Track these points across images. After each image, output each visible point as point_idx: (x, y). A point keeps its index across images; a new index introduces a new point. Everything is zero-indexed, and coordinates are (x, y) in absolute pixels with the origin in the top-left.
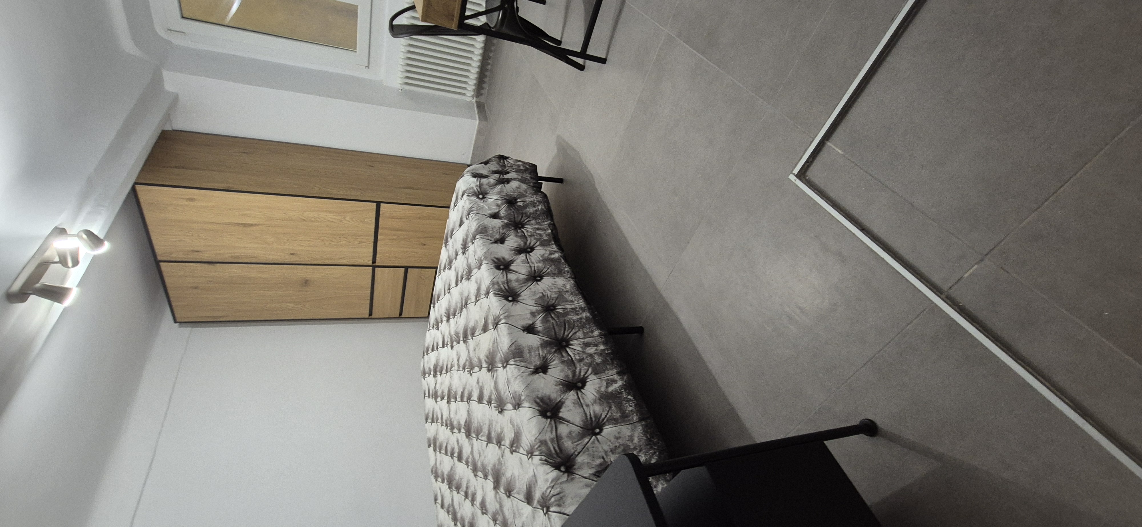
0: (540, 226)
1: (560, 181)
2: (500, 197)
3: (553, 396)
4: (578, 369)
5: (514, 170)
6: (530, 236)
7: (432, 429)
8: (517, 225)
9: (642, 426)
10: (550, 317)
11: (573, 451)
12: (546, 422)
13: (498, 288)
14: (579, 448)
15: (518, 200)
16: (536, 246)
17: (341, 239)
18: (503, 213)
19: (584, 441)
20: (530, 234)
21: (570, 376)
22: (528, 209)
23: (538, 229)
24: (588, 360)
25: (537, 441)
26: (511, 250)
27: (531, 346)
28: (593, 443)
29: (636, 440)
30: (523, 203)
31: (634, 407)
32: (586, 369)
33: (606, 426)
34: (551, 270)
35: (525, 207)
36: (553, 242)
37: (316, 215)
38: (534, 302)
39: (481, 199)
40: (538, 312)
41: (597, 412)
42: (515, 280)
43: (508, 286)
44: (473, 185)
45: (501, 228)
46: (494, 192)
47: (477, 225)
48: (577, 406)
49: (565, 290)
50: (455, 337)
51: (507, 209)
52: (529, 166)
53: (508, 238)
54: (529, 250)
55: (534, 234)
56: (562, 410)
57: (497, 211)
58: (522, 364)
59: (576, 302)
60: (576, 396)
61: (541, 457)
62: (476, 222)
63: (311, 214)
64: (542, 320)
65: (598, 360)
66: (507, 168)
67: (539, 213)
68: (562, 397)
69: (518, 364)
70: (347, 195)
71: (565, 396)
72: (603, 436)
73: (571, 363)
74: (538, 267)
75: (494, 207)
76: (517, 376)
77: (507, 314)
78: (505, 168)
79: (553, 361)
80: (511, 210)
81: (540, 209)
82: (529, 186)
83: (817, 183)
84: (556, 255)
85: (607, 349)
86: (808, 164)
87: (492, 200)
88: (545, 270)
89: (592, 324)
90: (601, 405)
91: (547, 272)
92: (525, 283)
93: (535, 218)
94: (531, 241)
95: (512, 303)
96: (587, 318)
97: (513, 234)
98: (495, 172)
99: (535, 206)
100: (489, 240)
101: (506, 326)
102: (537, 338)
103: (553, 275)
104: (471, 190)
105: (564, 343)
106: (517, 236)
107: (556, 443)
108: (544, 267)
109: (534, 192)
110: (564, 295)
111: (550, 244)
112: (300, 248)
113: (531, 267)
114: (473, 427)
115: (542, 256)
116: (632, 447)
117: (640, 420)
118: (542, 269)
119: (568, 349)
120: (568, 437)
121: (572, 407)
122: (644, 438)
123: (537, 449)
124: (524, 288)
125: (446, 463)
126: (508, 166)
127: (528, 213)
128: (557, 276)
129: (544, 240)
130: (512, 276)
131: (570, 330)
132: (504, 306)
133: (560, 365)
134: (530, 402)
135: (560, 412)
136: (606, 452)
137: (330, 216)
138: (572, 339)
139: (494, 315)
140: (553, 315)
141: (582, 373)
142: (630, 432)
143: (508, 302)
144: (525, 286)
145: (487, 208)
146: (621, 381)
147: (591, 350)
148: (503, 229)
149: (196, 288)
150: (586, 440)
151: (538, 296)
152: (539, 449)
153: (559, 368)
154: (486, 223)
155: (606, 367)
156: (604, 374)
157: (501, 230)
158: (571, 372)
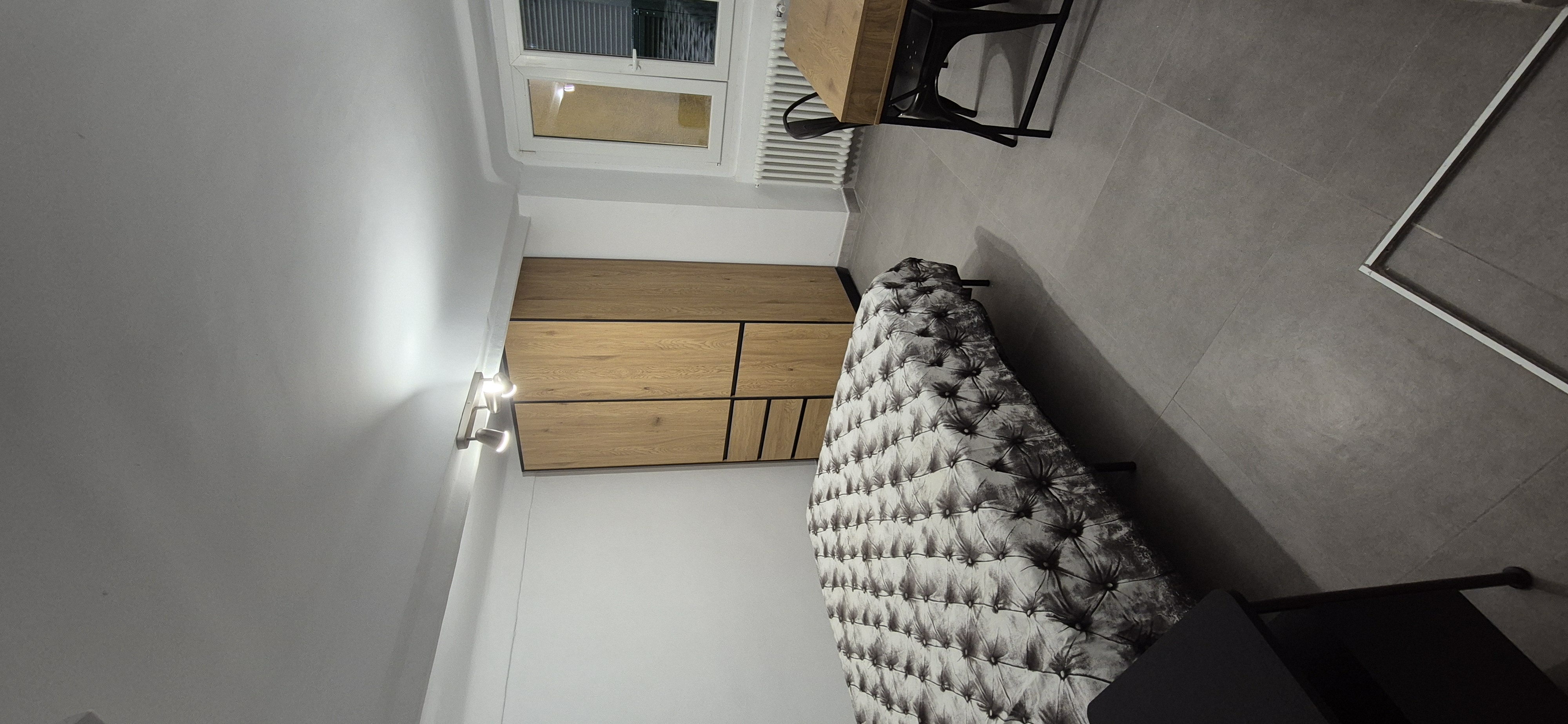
0: (980, 342)
1: (985, 283)
2: (926, 310)
3: (1046, 543)
4: (1069, 512)
5: (932, 276)
6: (972, 355)
7: (834, 597)
8: (952, 342)
9: (1166, 581)
10: (1020, 451)
11: (1086, 607)
12: (1044, 574)
13: (947, 419)
14: (1093, 604)
15: (949, 312)
16: (982, 367)
17: (699, 367)
18: (932, 329)
19: (1097, 597)
20: (971, 353)
21: (1061, 521)
22: (961, 323)
23: (979, 346)
24: (1078, 502)
25: (1039, 594)
26: (953, 373)
27: (1005, 485)
28: (1109, 599)
29: (1161, 598)
30: (955, 316)
31: (1150, 558)
32: (1078, 512)
33: (1120, 580)
34: (1006, 395)
35: (958, 319)
36: (1001, 361)
37: (674, 342)
38: (995, 434)
39: (903, 314)
40: (1005, 446)
41: (1104, 564)
42: (966, 409)
43: (959, 415)
44: (889, 298)
45: (935, 347)
46: (917, 304)
47: (904, 345)
48: (1078, 557)
49: (1029, 419)
50: (876, 479)
51: (937, 324)
52: (947, 268)
53: (947, 359)
54: (975, 372)
55: (976, 352)
56: (1060, 560)
57: (924, 327)
58: (999, 506)
59: (1046, 433)
60: (1074, 545)
61: (1047, 612)
62: (902, 342)
63: (669, 341)
64: (1010, 455)
65: (1092, 502)
66: (923, 273)
67: (975, 326)
68: (1056, 545)
69: (994, 506)
70: (705, 316)
71: (1060, 545)
72: (1120, 592)
73: (1057, 505)
74: (990, 392)
75: (920, 323)
76: (997, 521)
77: (967, 449)
78: (921, 274)
79: (1036, 503)
80: (941, 324)
81: (976, 321)
82: (956, 295)
83: (1404, 275)
84: (1009, 377)
85: (1100, 489)
86: (1387, 252)
87: (917, 314)
88: (999, 395)
89: (1073, 459)
90: (1107, 556)
91: (1002, 397)
92: (979, 412)
93: (972, 333)
94: (975, 362)
95: (969, 436)
96: (1064, 452)
97: (951, 354)
98: (910, 280)
99: (969, 319)
100: (923, 362)
101: (969, 463)
102: (1009, 477)
103: (1011, 401)
104: (888, 304)
105: (1044, 482)
106: (956, 356)
107: (1062, 597)
108: (998, 392)
109: (963, 300)
110: (1029, 425)
111: (998, 363)
112: (656, 381)
113: (981, 392)
114: (917, 586)
115: (992, 379)
116: (1158, 605)
117: (1162, 575)
118: (996, 394)
119: (1050, 489)
120: (1074, 591)
121: (1071, 557)
122: (1172, 596)
123: (1040, 603)
124: (979, 419)
125: (866, 636)
126: (923, 271)
127: (962, 327)
128: (1016, 403)
129: (989, 359)
130: (961, 404)
131: (1048, 467)
132: (961, 440)
133: (1045, 508)
134: (1019, 551)
135: (1059, 562)
136: (1127, 611)
137: (689, 341)
138: (1052, 478)
139: (948, 451)
140: (1022, 449)
141: (1075, 518)
142: (1152, 588)
143: (965, 435)
144: (981, 415)
145: (912, 324)
146: (1126, 528)
147: (1080, 490)
148: (937, 348)
149: (546, 431)
150: (1100, 596)
151: (998, 427)
152: (1043, 603)
153: (1046, 511)
154: (915, 343)
155: (1104, 511)
156: (1102, 519)
157: (935, 351)
158: (1061, 516)
